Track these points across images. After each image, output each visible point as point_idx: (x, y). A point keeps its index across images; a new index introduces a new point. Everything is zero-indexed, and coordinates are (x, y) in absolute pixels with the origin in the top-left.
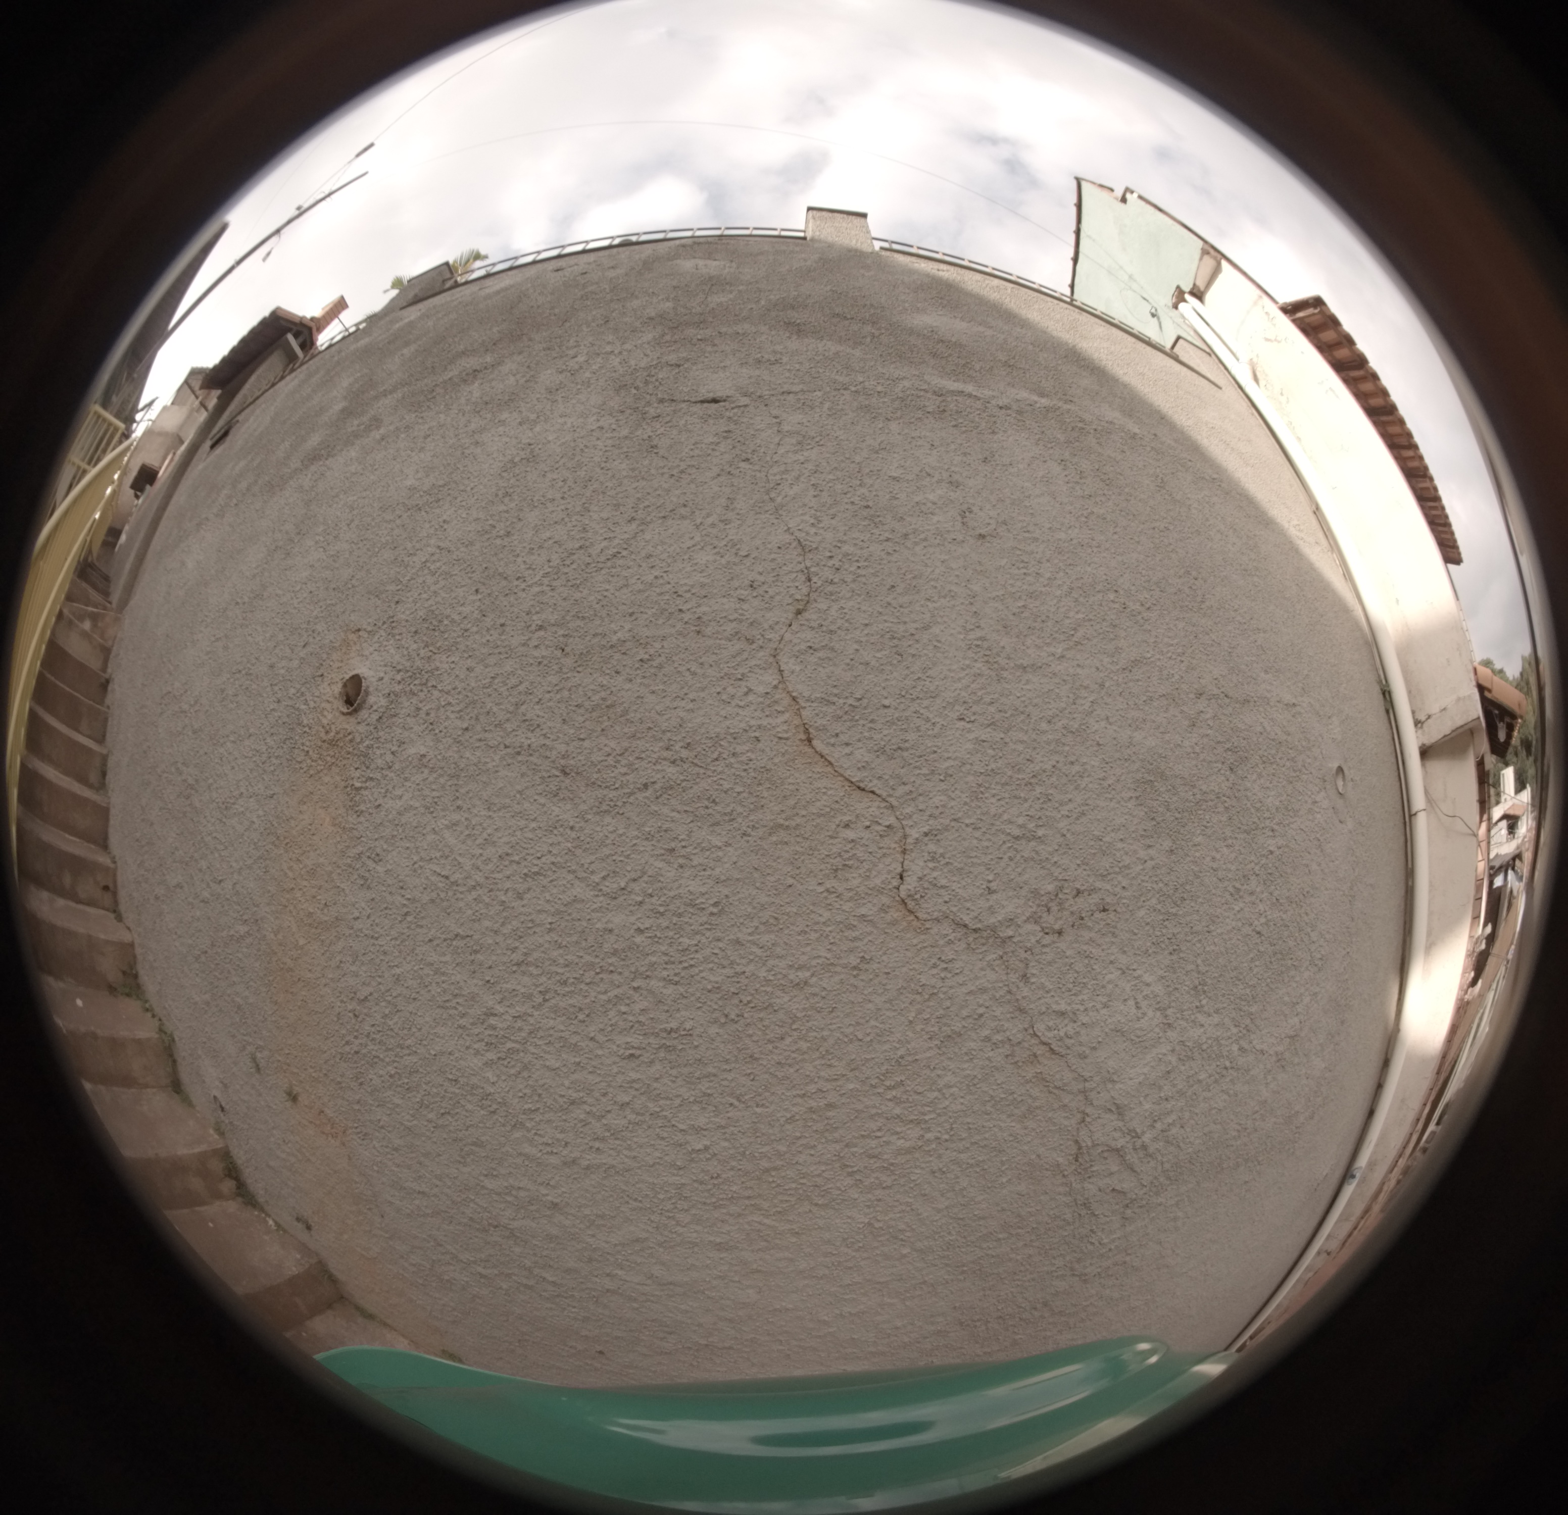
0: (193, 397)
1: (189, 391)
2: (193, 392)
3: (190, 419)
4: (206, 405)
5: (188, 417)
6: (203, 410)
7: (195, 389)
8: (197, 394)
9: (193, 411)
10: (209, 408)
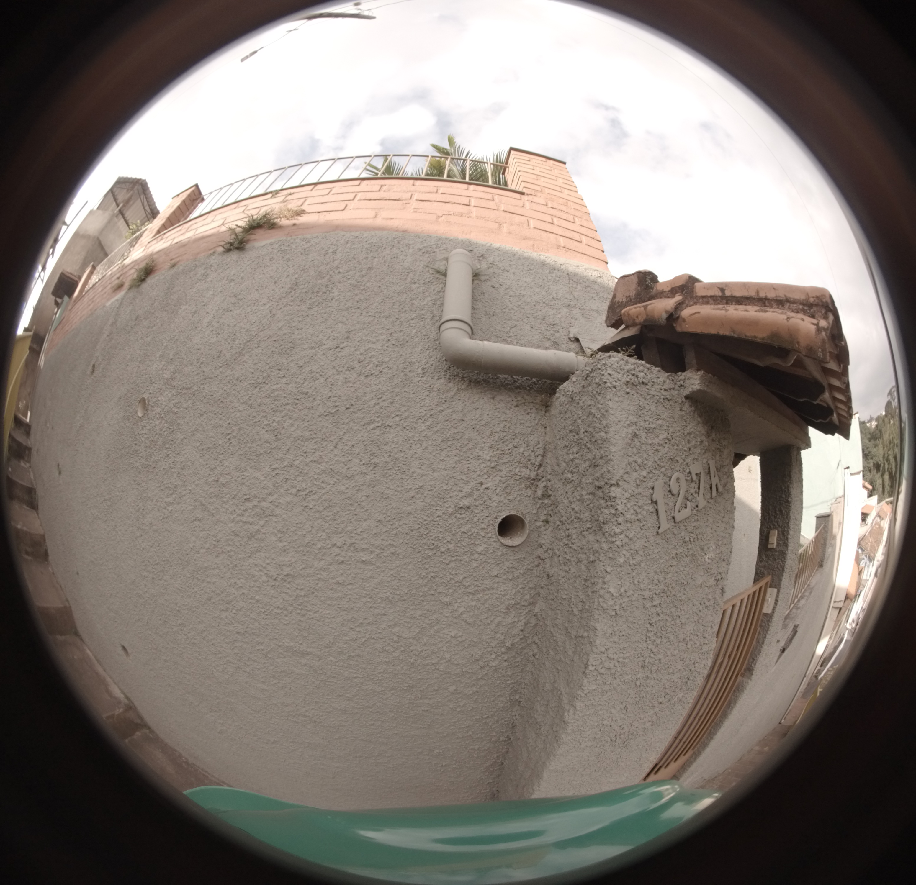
0: (115, 204)
1: (112, 199)
2: (115, 200)
3: (109, 224)
4: (124, 212)
5: (109, 222)
6: (120, 216)
7: (117, 197)
8: (118, 202)
9: (113, 216)
10: (126, 216)
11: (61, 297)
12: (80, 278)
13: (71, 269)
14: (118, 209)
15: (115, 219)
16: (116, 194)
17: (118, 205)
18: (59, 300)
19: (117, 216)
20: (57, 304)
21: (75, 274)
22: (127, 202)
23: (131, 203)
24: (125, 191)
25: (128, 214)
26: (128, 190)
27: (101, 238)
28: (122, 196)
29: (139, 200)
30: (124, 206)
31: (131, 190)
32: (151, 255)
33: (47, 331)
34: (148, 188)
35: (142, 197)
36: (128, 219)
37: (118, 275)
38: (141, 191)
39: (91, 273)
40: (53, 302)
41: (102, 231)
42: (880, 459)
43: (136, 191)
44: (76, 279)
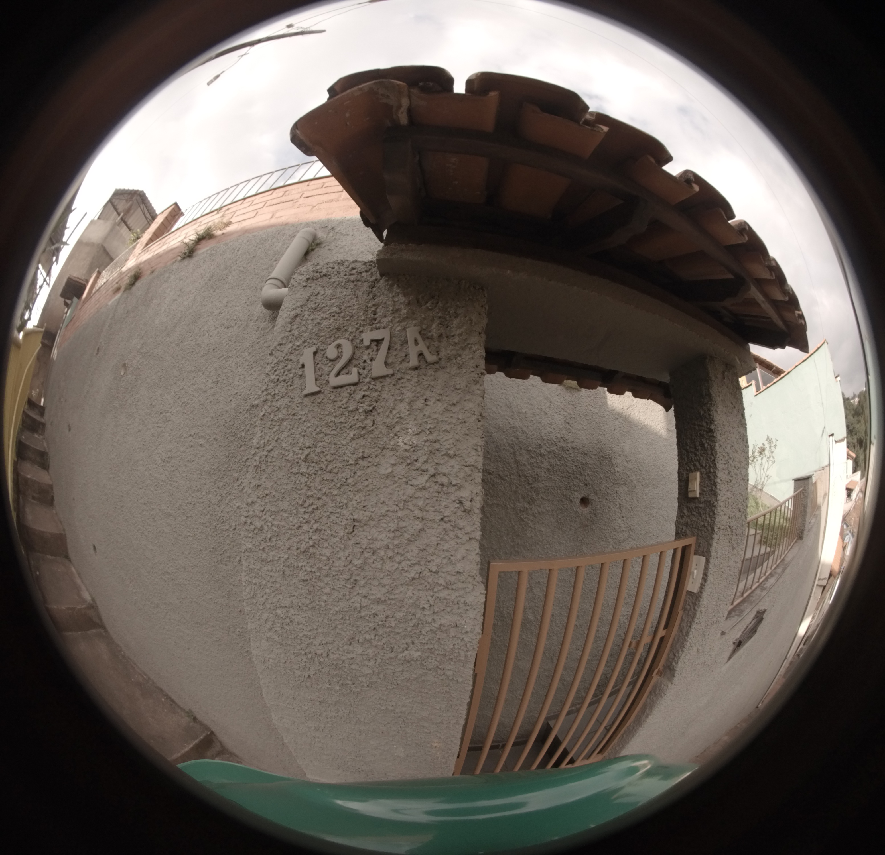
0: (115, 213)
1: (112, 208)
2: (116, 209)
3: (112, 231)
4: (126, 220)
5: (112, 230)
6: (123, 224)
7: (117, 207)
8: (119, 211)
9: (116, 225)
10: (128, 223)
11: (71, 299)
12: (87, 281)
13: (77, 274)
14: (119, 218)
15: (118, 228)
16: (115, 204)
17: (119, 215)
18: (69, 301)
19: (119, 224)
20: (67, 305)
21: (83, 278)
22: (128, 211)
23: (132, 211)
24: (124, 201)
25: (130, 221)
26: (127, 200)
27: (105, 245)
28: (122, 206)
29: (139, 209)
30: (125, 215)
31: (130, 201)
32: (140, 264)
33: (58, 328)
34: (147, 198)
35: (142, 206)
36: (130, 226)
37: (117, 281)
38: (140, 201)
39: (97, 278)
40: (63, 303)
41: (106, 238)
42: (862, 435)
43: (135, 201)
44: (84, 282)
